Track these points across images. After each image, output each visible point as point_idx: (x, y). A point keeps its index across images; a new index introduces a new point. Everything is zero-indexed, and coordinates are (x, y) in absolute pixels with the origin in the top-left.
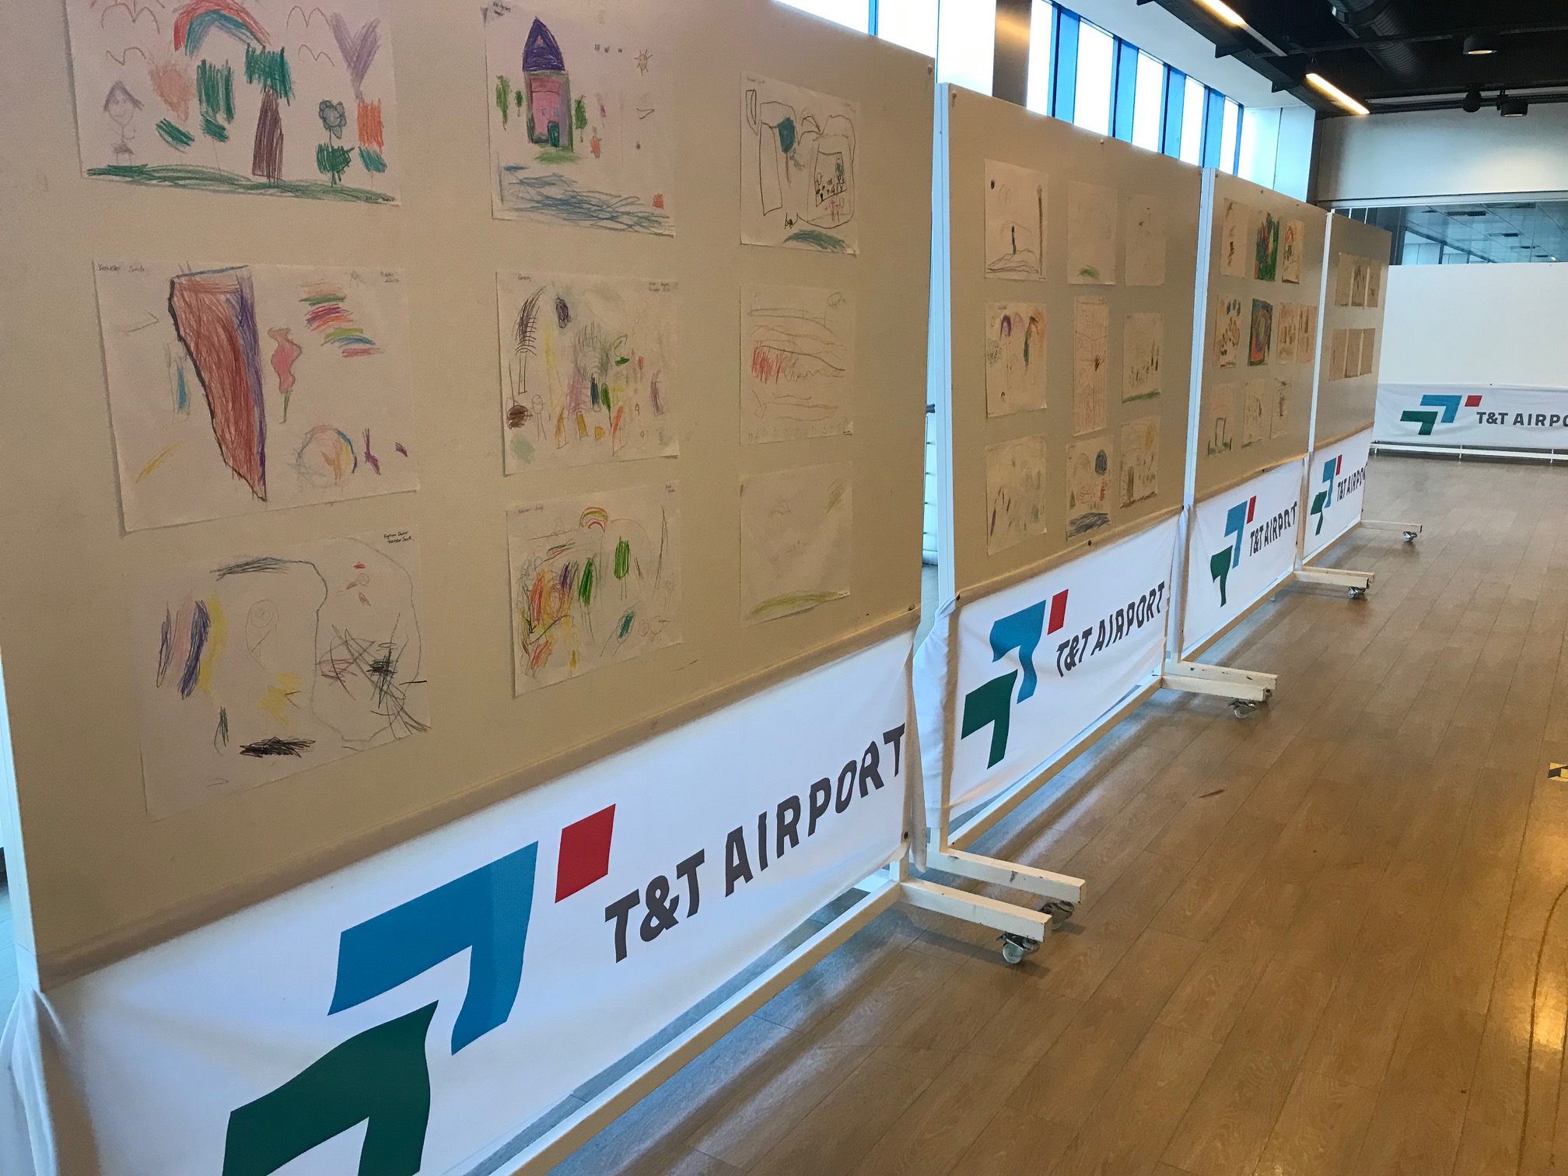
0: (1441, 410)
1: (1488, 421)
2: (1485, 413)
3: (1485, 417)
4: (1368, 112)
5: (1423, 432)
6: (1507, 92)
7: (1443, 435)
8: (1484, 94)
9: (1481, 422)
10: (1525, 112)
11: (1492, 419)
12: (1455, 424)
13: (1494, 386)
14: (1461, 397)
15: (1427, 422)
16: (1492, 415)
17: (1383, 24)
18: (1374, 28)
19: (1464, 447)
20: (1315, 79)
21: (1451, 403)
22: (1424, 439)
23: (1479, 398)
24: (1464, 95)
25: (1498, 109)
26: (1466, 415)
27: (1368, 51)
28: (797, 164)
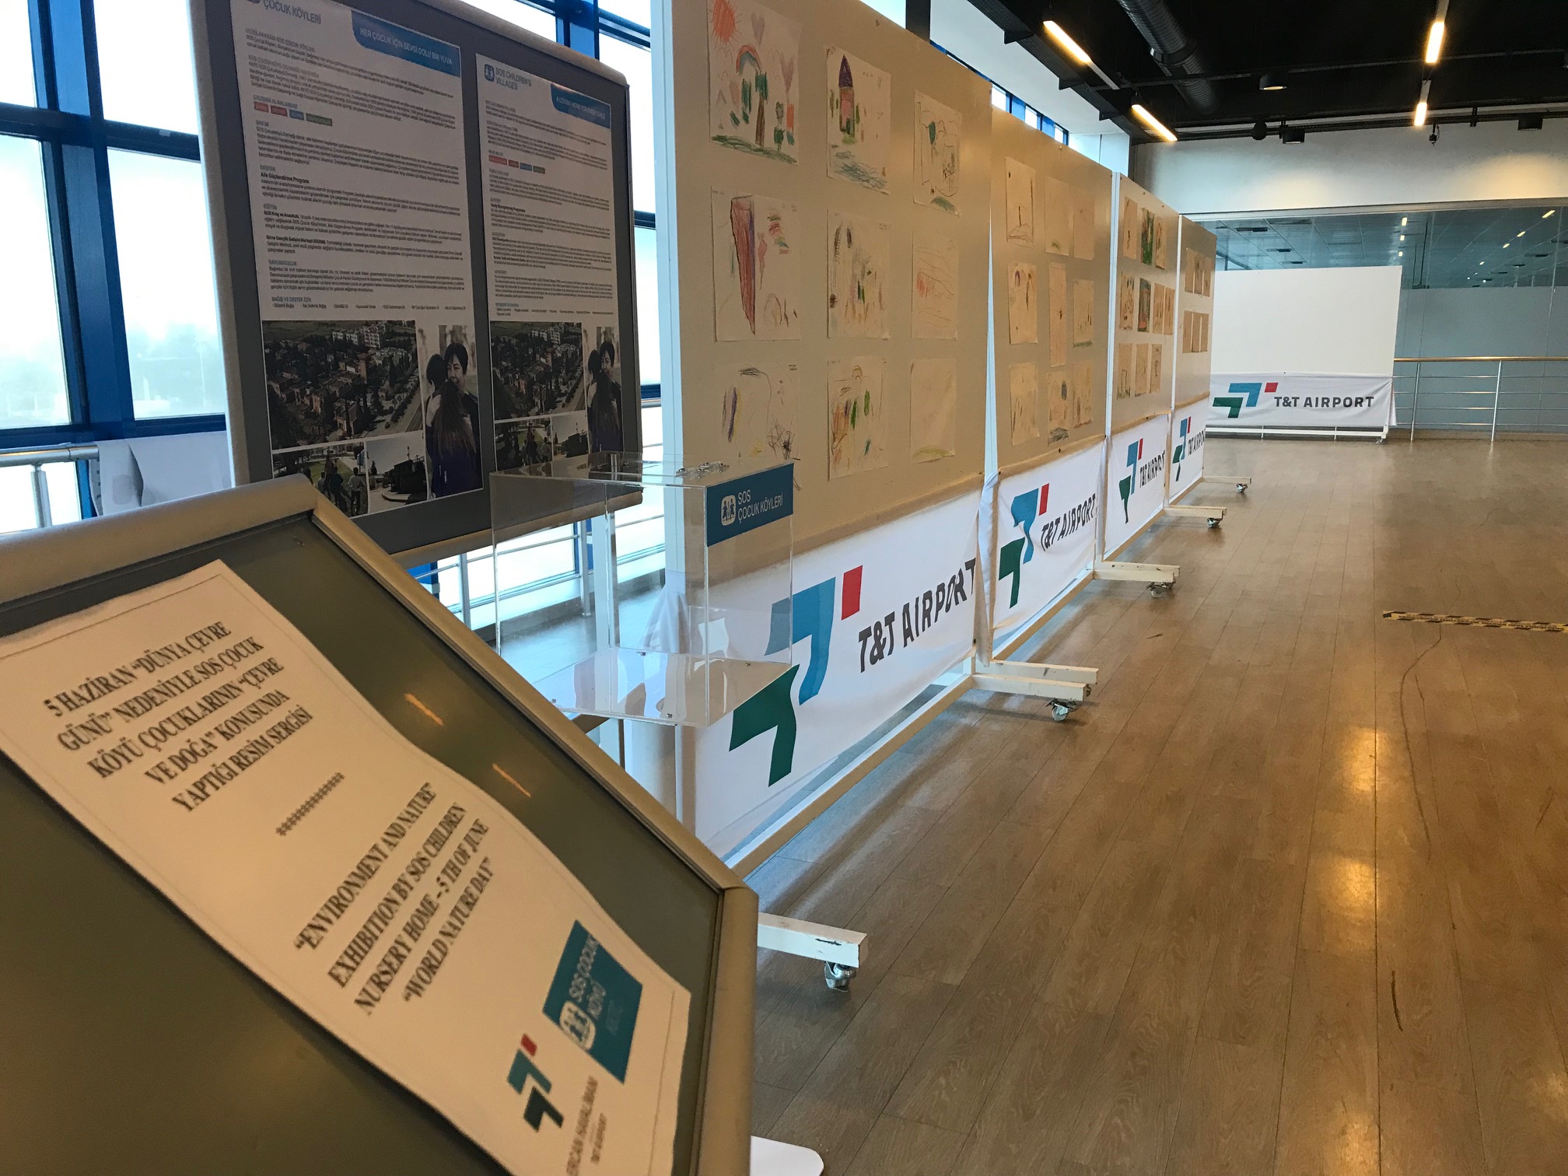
0: (1245, 396)
1: (1284, 405)
2: (1281, 398)
3: (1281, 401)
4: (1176, 139)
5: (1231, 416)
6: (1287, 123)
7: (1249, 418)
8: (1269, 125)
9: (1278, 405)
10: (1302, 140)
11: (1287, 403)
12: (1258, 407)
13: (1286, 375)
14: (1261, 384)
15: (1234, 405)
16: (1286, 399)
17: (1191, 65)
18: (1185, 67)
19: (1265, 427)
20: (1138, 110)
21: (1253, 389)
22: (1233, 421)
23: (1276, 385)
24: (1252, 125)
25: (1280, 137)
26: (1266, 399)
27: (1178, 88)
28: (937, 153)
